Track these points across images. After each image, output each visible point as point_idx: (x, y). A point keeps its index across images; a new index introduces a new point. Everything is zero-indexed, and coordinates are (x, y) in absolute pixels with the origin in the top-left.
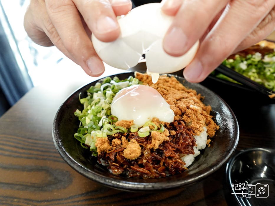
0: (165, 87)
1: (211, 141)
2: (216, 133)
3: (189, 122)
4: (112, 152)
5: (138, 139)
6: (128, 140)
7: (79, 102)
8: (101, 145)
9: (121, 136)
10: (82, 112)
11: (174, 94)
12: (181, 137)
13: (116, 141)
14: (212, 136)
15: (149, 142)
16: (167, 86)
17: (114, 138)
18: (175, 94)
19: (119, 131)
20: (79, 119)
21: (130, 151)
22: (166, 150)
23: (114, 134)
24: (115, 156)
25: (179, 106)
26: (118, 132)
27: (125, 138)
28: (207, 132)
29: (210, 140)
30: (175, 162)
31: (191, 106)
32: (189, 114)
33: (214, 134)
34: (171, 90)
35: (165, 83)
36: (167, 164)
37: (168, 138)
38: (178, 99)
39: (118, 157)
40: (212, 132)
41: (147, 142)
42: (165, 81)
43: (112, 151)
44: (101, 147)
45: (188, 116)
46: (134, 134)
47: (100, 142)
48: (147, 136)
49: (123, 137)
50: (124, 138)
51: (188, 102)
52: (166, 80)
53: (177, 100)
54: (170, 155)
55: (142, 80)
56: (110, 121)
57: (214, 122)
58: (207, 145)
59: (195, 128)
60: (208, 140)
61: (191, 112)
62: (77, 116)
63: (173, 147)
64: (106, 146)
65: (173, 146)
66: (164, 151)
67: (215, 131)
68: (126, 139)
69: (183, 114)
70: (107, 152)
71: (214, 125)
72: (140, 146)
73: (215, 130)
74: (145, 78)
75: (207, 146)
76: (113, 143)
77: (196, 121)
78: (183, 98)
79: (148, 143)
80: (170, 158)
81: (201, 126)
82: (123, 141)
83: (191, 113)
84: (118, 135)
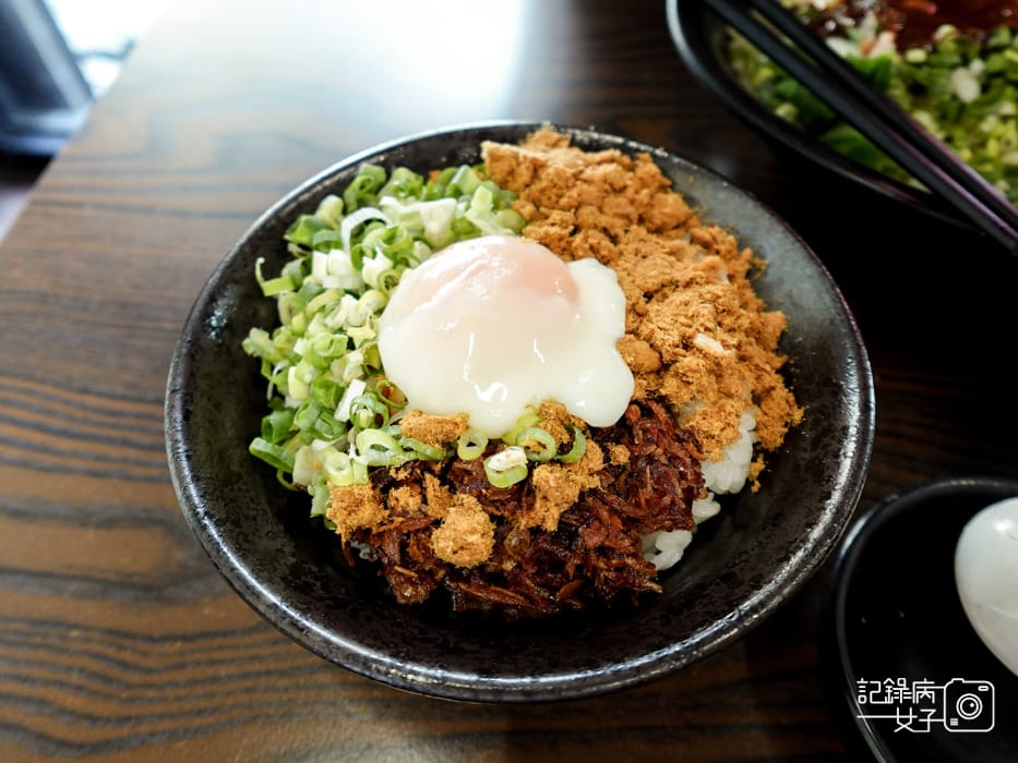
0: (604, 220)
1: (766, 468)
2: (787, 437)
3: (687, 404)
4: (390, 529)
5: (484, 491)
6: (447, 487)
7: (259, 290)
8: (350, 514)
9: (422, 473)
10: (271, 337)
11: (639, 257)
12: (648, 471)
13: (404, 497)
14: (771, 447)
15: (524, 504)
16: (615, 215)
17: (397, 484)
18: (644, 257)
19: (411, 456)
20: (265, 372)
21: (454, 540)
22: (588, 526)
23: (398, 470)
24: (403, 546)
25: (653, 331)
26: (408, 462)
27: (437, 482)
28: (756, 430)
29: (760, 465)
30: (621, 568)
31: (701, 340)
32: (689, 374)
33: (780, 441)
34: (630, 236)
35: (606, 200)
36: (588, 571)
37: (595, 482)
38: (655, 288)
39: (413, 550)
40: (773, 432)
41: (519, 500)
42: (607, 187)
43: (392, 527)
44: (348, 522)
45: (684, 379)
46: (469, 467)
47: (344, 505)
48: (516, 482)
49: (428, 476)
50: (431, 483)
51: (690, 314)
52: (611, 185)
53: (649, 296)
54: (602, 542)
55: (514, 180)
56: (381, 409)
57: (787, 390)
58: (747, 480)
59: (704, 432)
60: (754, 464)
61: (695, 367)
62: (255, 355)
63: (613, 511)
64: (368, 514)
65: (615, 506)
66: (580, 529)
67: (786, 430)
68: (441, 485)
69: (664, 367)
70: (374, 531)
71: (784, 404)
72: (493, 518)
73: (786, 425)
74: (524, 174)
75: (749, 483)
76: (392, 503)
77: (712, 396)
78: (674, 285)
79: (521, 507)
80: (603, 551)
81: (729, 424)
82: (430, 494)
83: (696, 371)
84: (411, 474)
